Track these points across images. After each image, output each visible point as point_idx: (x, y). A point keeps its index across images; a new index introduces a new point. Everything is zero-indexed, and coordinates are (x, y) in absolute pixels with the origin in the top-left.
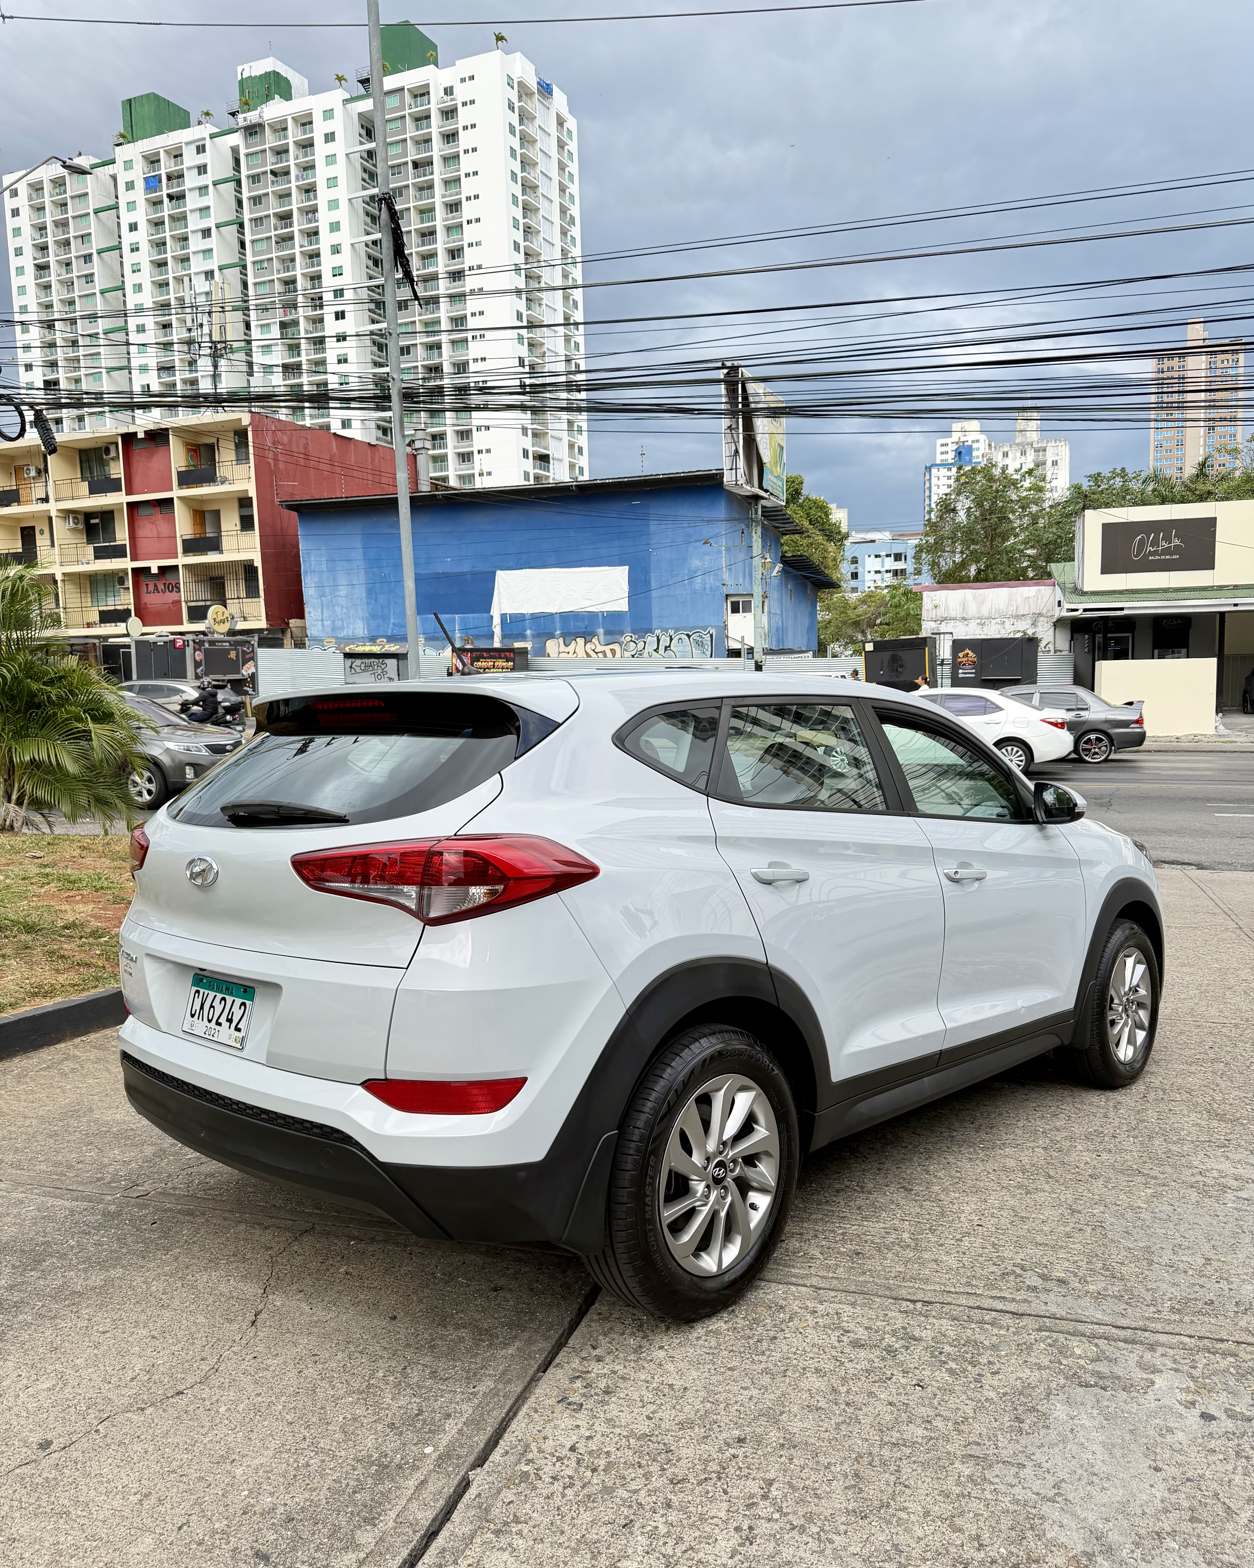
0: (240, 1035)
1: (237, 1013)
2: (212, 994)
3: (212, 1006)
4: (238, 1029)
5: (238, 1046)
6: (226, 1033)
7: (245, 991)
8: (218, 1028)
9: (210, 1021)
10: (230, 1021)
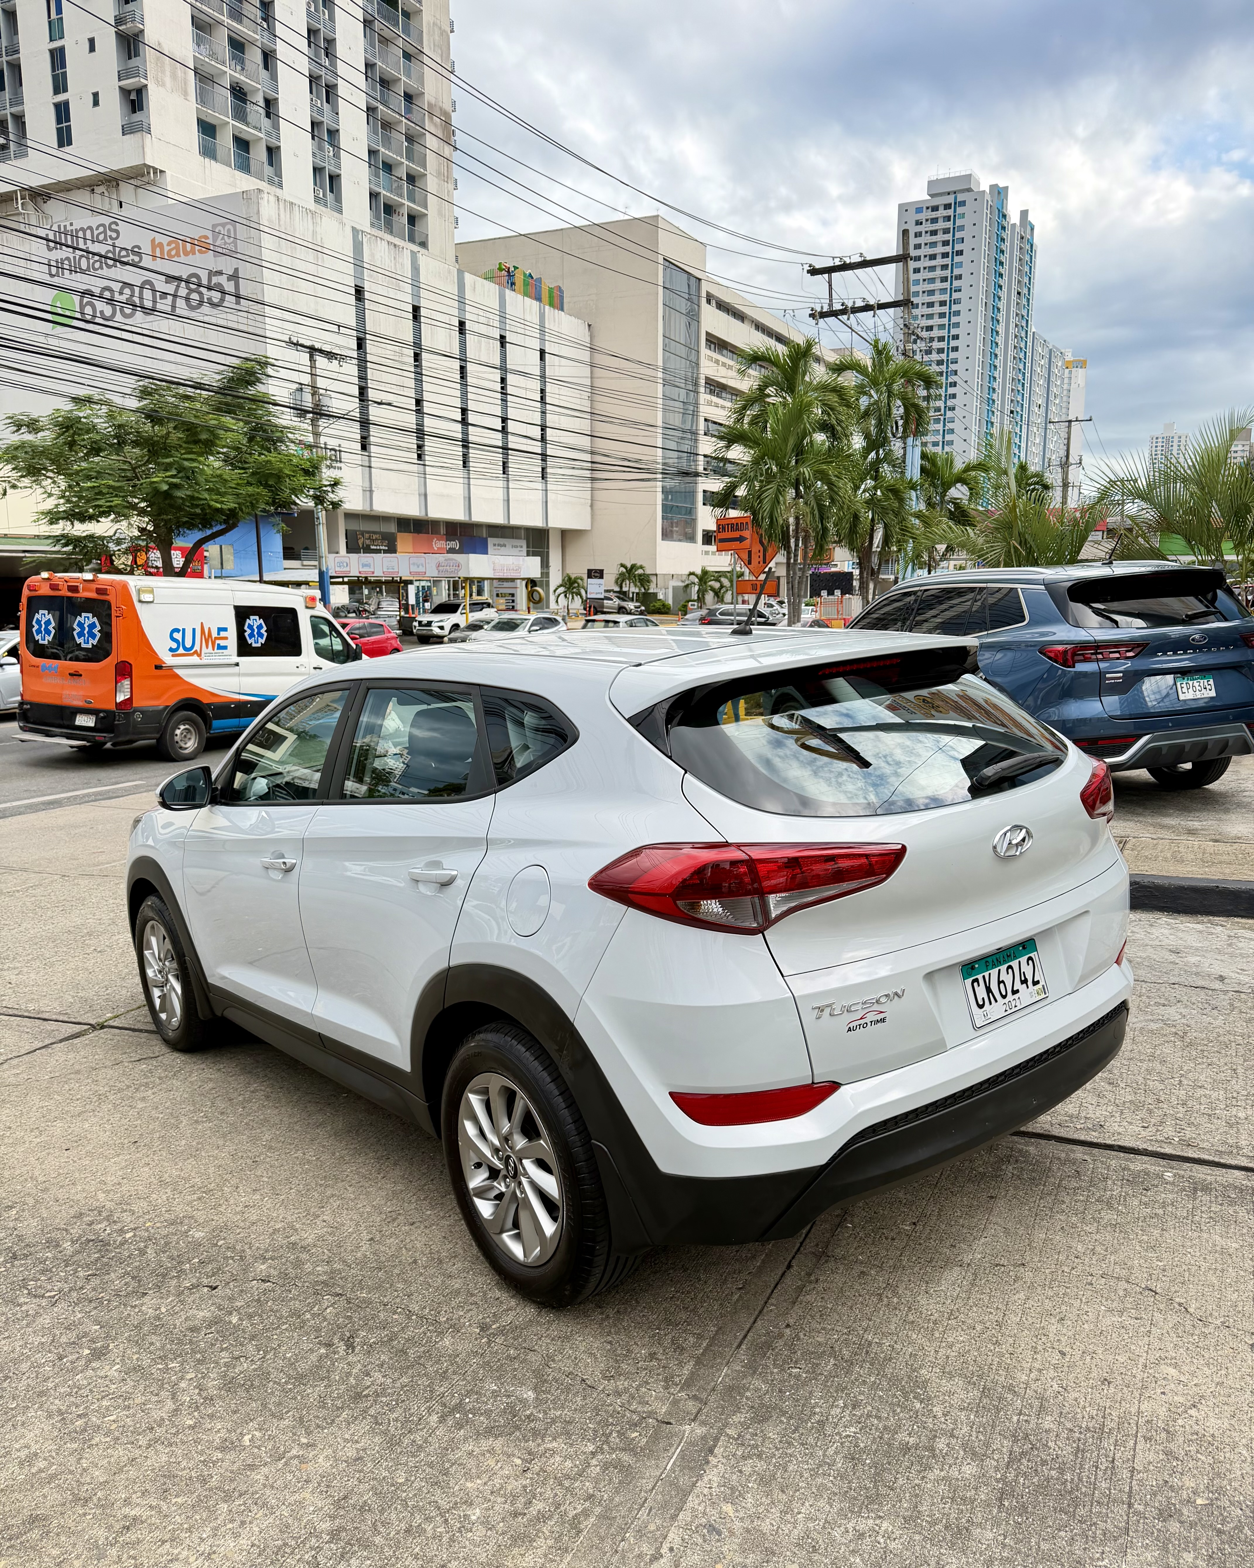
0: (1039, 986)
1: (1028, 970)
2: (994, 972)
3: (999, 982)
4: (1035, 983)
5: (1043, 996)
6: (1027, 994)
7: (1024, 948)
8: (1016, 996)
9: (1004, 997)
10: (1024, 982)
